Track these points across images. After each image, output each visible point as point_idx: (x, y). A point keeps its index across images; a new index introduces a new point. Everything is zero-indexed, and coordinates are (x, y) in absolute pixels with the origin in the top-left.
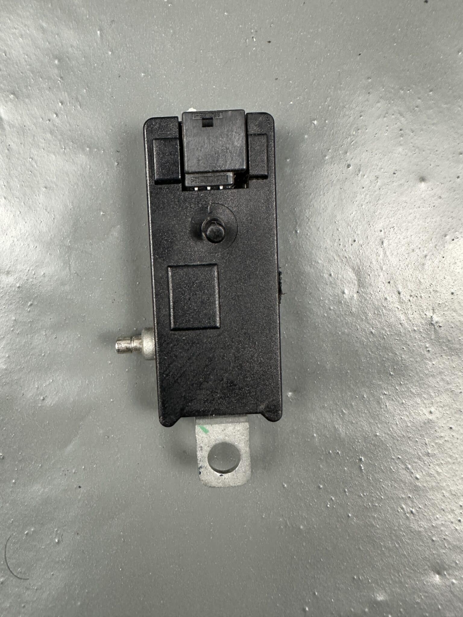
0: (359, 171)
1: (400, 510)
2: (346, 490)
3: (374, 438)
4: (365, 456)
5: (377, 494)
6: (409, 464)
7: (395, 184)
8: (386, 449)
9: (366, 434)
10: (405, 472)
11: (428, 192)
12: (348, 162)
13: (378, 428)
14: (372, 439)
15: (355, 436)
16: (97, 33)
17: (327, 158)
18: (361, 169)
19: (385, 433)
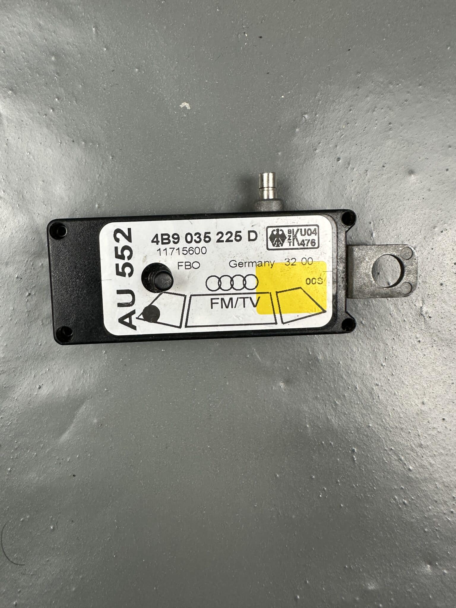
0: (349, 164)
1: (393, 501)
2: (338, 481)
3: (367, 429)
4: (358, 447)
5: (370, 485)
6: (402, 455)
7: (384, 176)
8: (379, 440)
9: (359, 425)
10: (397, 463)
11: (417, 184)
12: (338, 155)
13: (371, 419)
14: (365, 430)
15: (348, 427)
16: (92, 30)
17: (317, 151)
18: (351, 162)
19: (377, 424)
